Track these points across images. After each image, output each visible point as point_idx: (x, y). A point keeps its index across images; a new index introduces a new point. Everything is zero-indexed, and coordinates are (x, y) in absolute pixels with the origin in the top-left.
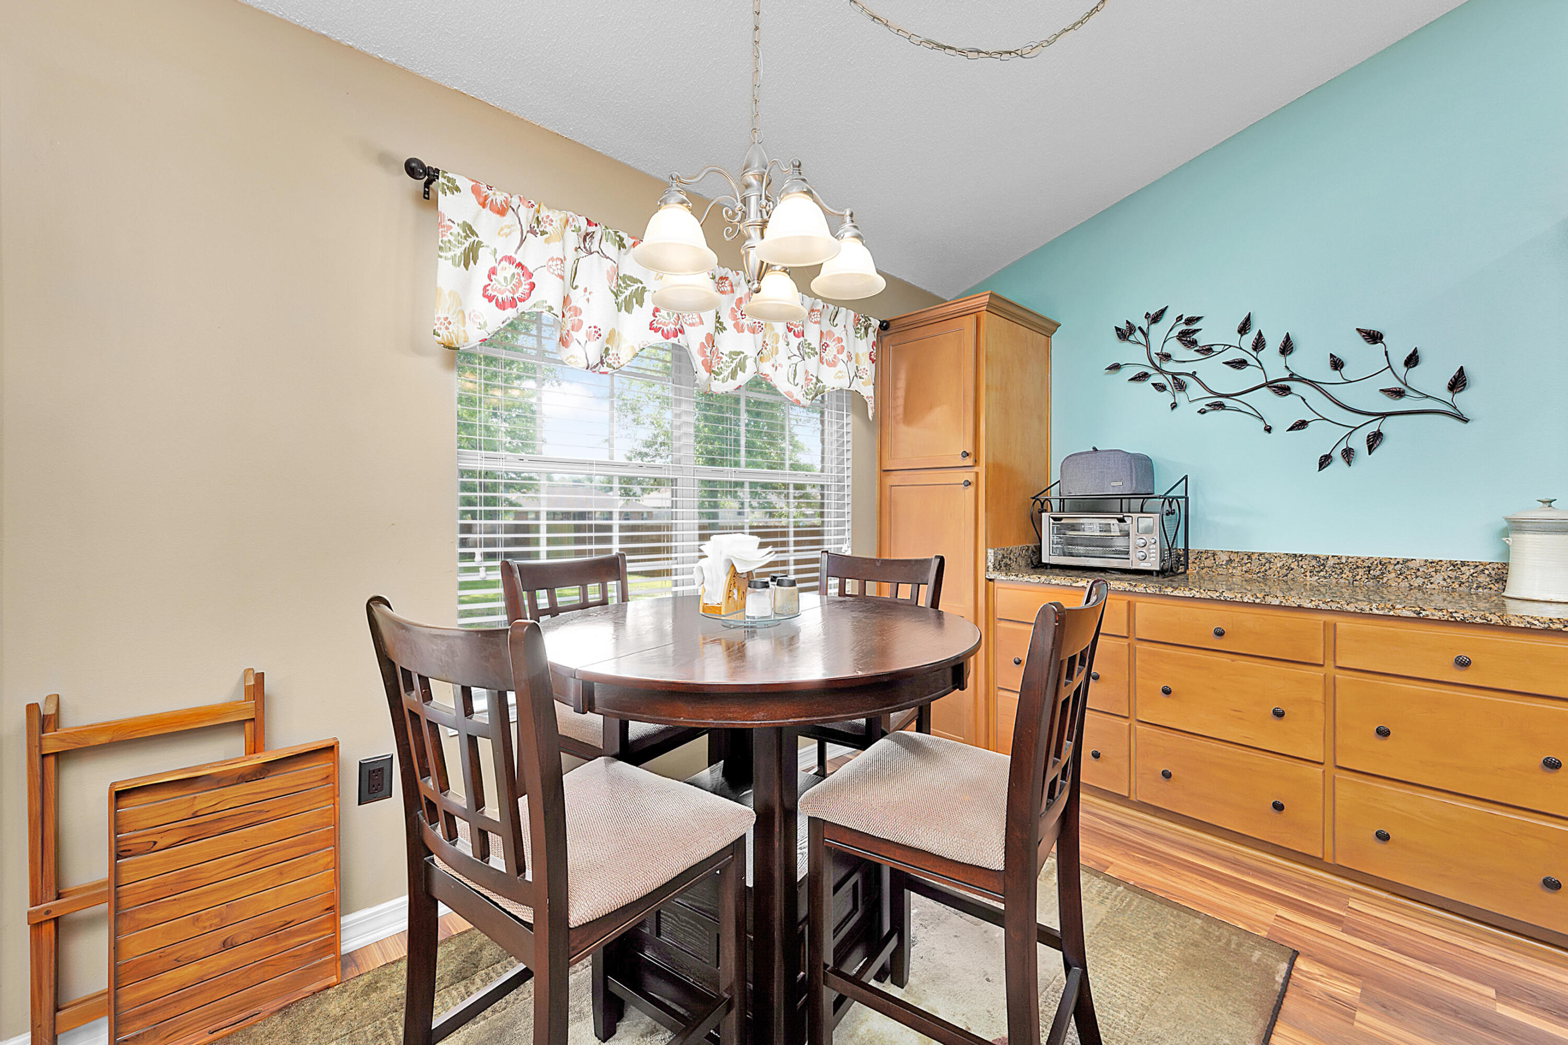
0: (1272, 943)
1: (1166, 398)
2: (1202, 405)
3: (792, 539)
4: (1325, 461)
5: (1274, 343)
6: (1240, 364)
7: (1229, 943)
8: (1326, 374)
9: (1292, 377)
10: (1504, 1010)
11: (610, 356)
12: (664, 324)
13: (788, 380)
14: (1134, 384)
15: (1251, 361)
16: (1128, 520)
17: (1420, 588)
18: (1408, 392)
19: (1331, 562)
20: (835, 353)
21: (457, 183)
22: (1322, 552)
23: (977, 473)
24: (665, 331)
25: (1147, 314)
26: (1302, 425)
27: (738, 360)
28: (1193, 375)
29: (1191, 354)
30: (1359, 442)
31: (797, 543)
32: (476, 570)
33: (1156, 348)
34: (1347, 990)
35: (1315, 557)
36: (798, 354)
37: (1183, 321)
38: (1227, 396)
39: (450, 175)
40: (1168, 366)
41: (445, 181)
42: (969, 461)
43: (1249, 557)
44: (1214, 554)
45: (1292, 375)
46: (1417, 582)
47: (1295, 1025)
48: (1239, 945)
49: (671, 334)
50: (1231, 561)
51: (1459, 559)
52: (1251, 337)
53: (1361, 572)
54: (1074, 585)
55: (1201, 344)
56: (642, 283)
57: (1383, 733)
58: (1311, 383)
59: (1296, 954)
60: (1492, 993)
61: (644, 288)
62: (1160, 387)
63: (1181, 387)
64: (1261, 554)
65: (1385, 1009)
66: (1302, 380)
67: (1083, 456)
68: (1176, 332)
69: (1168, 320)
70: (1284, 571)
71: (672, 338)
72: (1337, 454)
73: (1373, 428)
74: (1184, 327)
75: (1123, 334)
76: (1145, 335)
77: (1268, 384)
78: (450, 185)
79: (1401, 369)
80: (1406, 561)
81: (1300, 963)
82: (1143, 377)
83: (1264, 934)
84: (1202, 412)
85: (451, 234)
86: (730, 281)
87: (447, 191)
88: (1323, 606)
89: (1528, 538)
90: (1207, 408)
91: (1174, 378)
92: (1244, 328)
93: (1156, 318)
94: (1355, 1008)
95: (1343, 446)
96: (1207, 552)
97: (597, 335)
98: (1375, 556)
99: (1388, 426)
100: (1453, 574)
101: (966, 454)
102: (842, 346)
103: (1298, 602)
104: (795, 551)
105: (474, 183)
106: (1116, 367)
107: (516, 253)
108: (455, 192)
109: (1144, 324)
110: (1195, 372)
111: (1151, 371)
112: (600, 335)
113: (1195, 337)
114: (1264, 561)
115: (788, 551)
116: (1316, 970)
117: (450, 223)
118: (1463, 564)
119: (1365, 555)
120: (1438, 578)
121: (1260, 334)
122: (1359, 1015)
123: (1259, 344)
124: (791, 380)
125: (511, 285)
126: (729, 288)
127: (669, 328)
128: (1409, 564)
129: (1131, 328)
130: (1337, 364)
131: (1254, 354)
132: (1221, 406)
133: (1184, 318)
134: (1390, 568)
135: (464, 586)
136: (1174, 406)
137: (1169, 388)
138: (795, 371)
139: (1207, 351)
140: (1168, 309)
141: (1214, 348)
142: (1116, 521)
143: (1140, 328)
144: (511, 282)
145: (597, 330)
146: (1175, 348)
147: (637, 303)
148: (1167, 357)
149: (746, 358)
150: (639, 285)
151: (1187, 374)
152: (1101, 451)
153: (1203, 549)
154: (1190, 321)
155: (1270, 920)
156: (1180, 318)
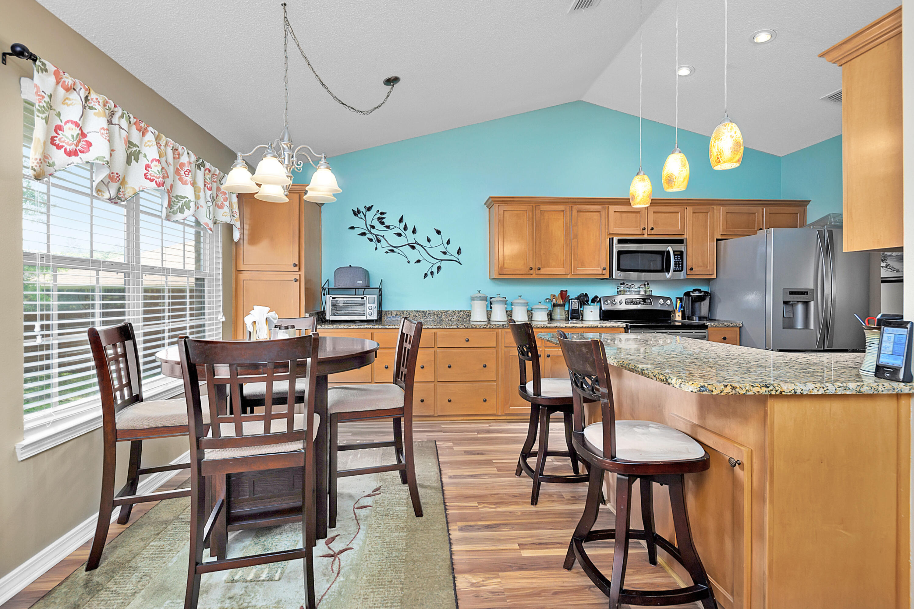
0: (429, 441)
1: (373, 244)
2: (386, 250)
3: (188, 312)
4: (426, 275)
5: (410, 229)
6: (399, 235)
7: (419, 445)
8: (425, 243)
9: (416, 243)
10: (479, 436)
11: (121, 193)
12: (156, 177)
13: (206, 216)
14: (360, 236)
15: (403, 234)
16: (365, 298)
17: (450, 320)
18: (447, 253)
19: (427, 313)
20: (222, 200)
21: (47, 67)
22: (425, 310)
23: (300, 275)
24: (158, 182)
25: (365, 206)
26: (418, 261)
27: (184, 201)
28: (383, 236)
29: (382, 227)
30: (435, 270)
31: (191, 315)
32: (34, 337)
33: (369, 223)
34: (450, 444)
35: (423, 311)
36: (210, 201)
37: (379, 213)
38: (395, 247)
39: (42, 60)
40: (373, 231)
41: (40, 64)
42: (297, 269)
43: (403, 313)
44: (391, 312)
45: (416, 242)
46: (450, 318)
47: (442, 455)
48: (422, 444)
49: (161, 184)
50: (397, 315)
51: (460, 310)
52: (402, 225)
53: (436, 316)
54: (349, 328)
55: (386, 224)
56: (139, 147)
57: (450, 367)
58: (421, 246)
59: (436, 441)
60: (476, 433)
61: (139, 151)
62: (371, 240)
63: (379, 241)
64: (407, 311)
65: (458, 444)
66: (419, 244)
67: (345, 269)
68: (376, 217)
69: (374, 211)
70: (414, 317)
71: (162, 187)
72: (429, 273)
73: (438, 265)
74: (380, 216)
75: (356, 213)
76: (365, 216)
77: (408, 244)
78: (43, 67)
79: (446, 245)
80: (447, 311)
81: (437, 443)
82: (363, 234)
83: (426, 440)
84: (387, 252)
85: (44, 101)
86: (179, 152)
87: (40, 71)
88: (434, 327)
89: (476, 302)
90: (388, 251)
91: (376, 237)
92: (401, 221)
93: (369, 209)
94: (453, 447)
95: (430, 271)
96: (389, 311)
97: (118, 179)
98: (440, 310)
99: (443, 264)
100: (458, 315)
101: (295, 265)
102: (226, 197)
103: (428, 327)
104: (191, 320)
105: (56, 69)
106: (352, 228)
107: (80, 120)
108: (44, 72)
109: (364, 210)
110: (384, 236)
111: (367, 232)
112: (119, 179)
113: (384, 220)
114: (408, 314)
115: (186, 321)
116: (441, 443)
117: (43, 94)
118: (461, 311)
119: (437, 310)
120: (455, 317)
121: (406, 224)
122: (454, 448)
123: (405, 228)
124: (208, 216)
125: (76, 141)
126: (177, 156)
127: (159, 180)
128: (449, 312)
129: (359, 212)
130: (429, 240)
131: (404, 231)
132: (392, 251)
133: (380, 212)
134: (443, 314)
135: (28, 349)
136: (376, 249)
137: (374, 240)
138: (210, 211)
139: (388, 227)
140: (373, 207)
141: (390, 226)
142: (360, 299)
143: (362, 212)
144: (76, 139)
145: (118, 175)
146: (376, 223)
147: (134, 159)
148: (373, 227)
149: (190, 201)
150: (137, 148)
151: (381, 236)
152: (353, 267)
153: (387, 310)
154: (382, 213)
155: (426, 437)
156: (378, 211)
